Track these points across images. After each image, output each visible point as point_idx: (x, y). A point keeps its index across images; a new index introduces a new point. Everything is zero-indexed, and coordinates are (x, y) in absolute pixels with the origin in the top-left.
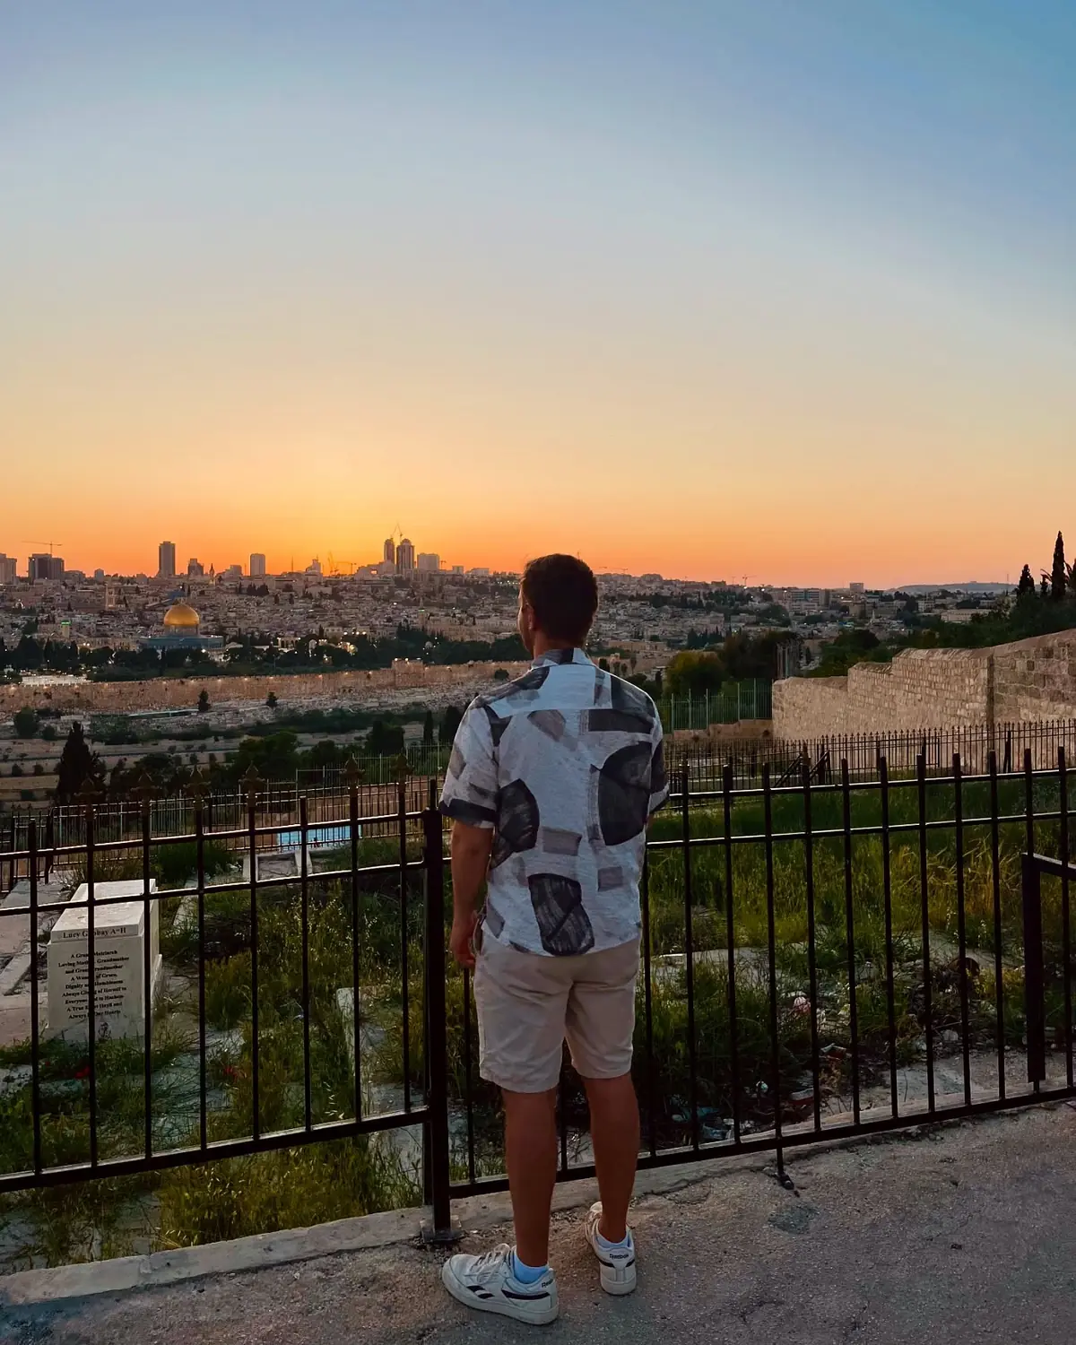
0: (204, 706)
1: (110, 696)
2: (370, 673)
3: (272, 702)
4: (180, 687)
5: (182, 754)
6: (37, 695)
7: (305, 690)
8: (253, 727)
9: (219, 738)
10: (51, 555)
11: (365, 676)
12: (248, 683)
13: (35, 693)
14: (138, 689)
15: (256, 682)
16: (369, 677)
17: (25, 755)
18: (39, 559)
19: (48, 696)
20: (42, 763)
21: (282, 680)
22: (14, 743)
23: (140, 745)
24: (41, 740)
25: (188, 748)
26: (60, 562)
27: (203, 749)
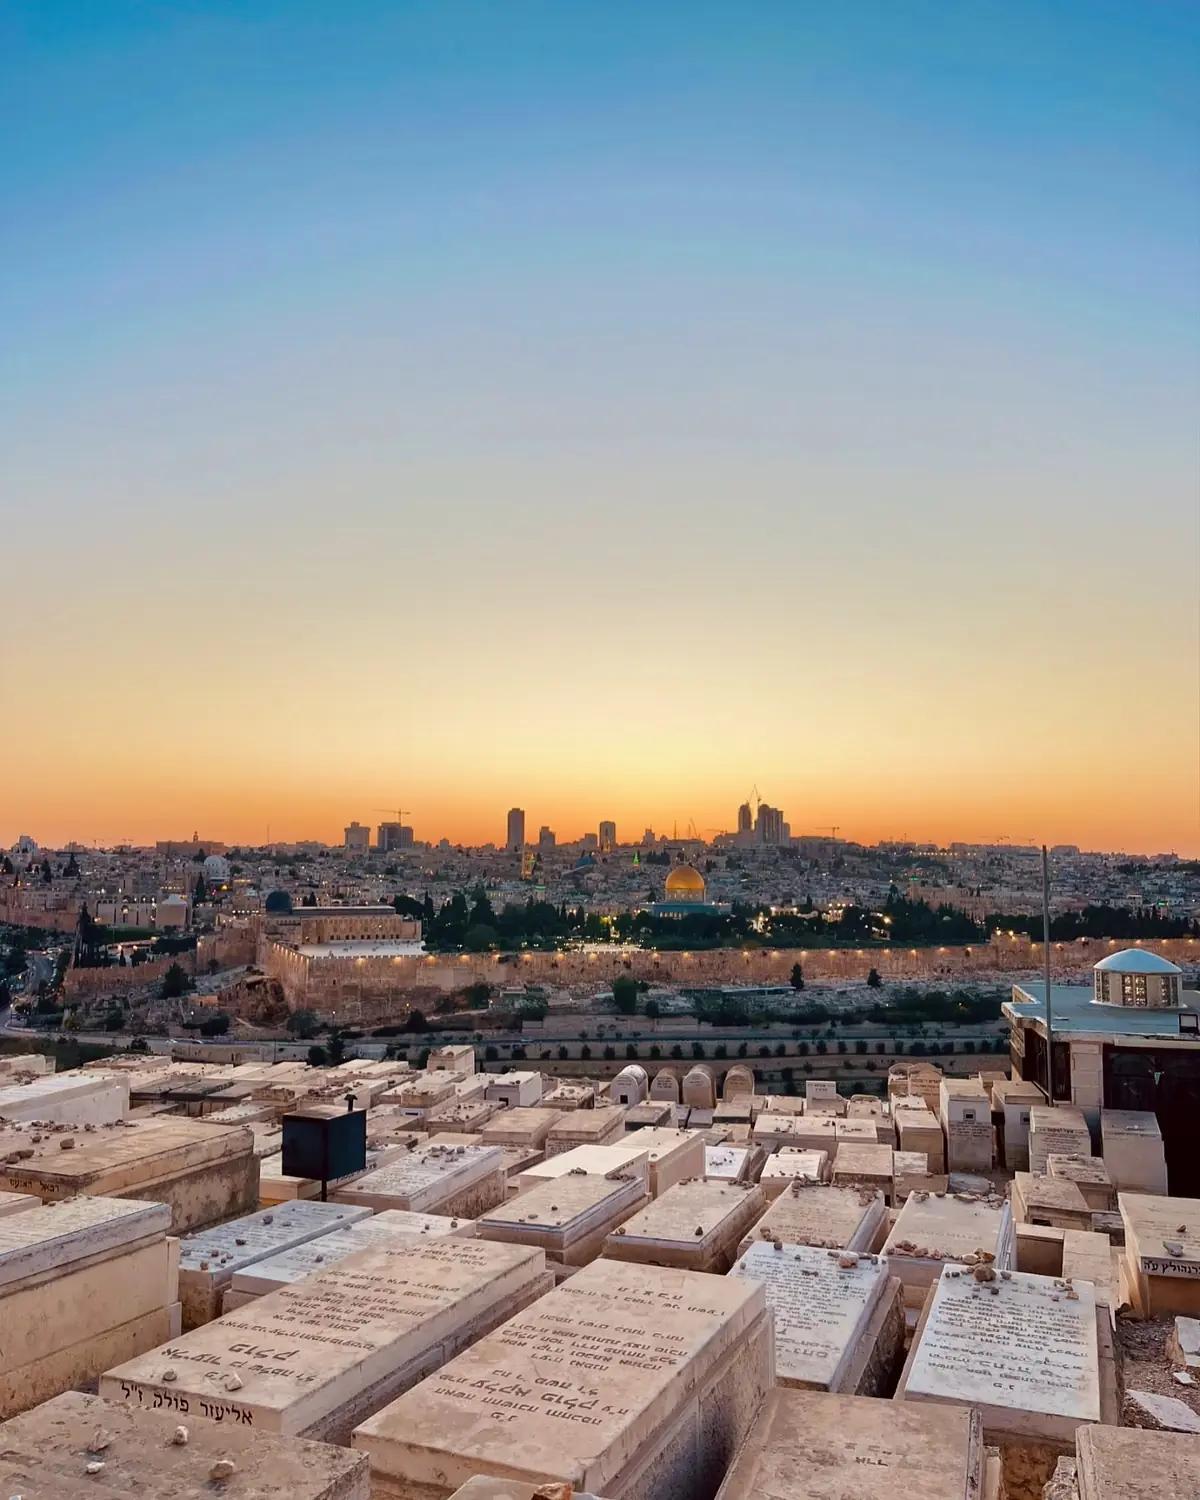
0: (797, 982)
1: (690, 967)
2: (969, 949)
3: (874, 980)
4: (762, 959)
5: (809, 1042)
6: (617, 964)
7: (897, 968)
8: (871, 1011)
9: (836, 1023)
10: (400, 824)
11: (963, 953)
12: (835, 957)
13: (615, 962)
14: (718, 960)
15: (843, 956)
16: (967, 954)
17: (639, 1034)
18: (389, 829)
19: (627, 965)
20: (659, 1044)
21: (871, 954)
22: (617, 1019)
23: (750, 1027)
24: (644, 1017)
25: (815, 1034)
26: (409, 831)
27: (830, 1035)
